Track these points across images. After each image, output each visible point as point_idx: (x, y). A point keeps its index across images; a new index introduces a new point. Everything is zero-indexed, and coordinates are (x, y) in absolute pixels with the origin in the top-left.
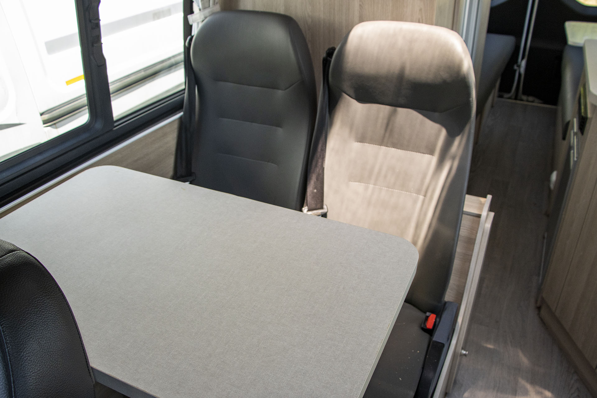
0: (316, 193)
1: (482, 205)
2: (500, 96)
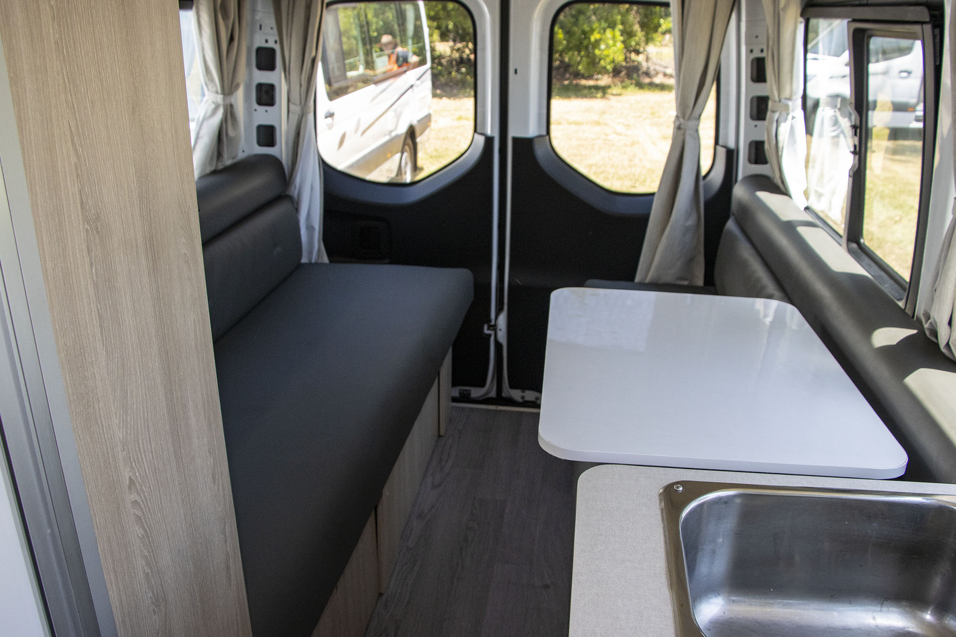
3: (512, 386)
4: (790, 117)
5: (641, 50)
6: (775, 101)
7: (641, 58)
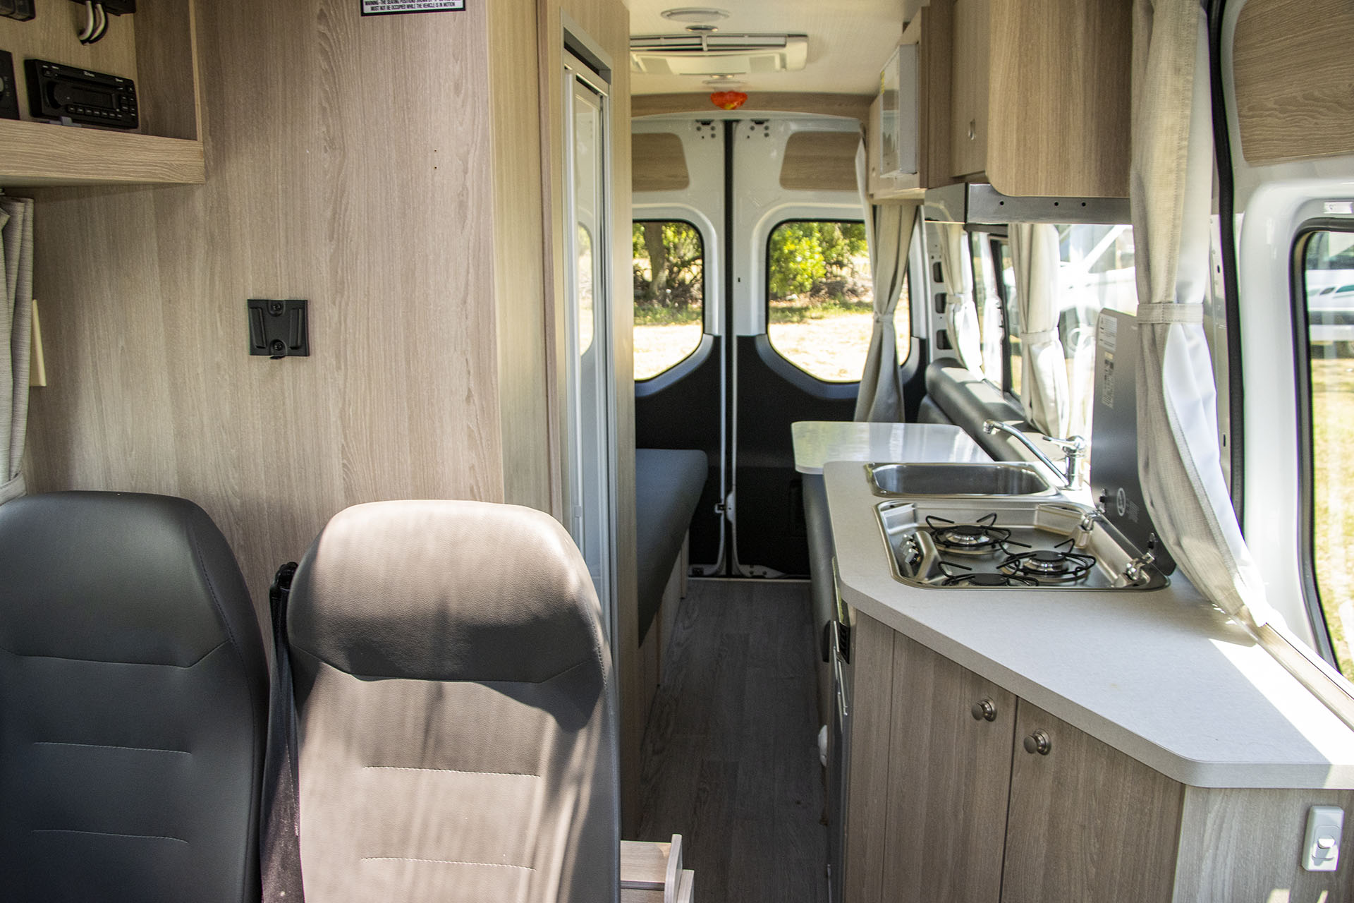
0: (285, 900)
1: (662, 860)
2: (697, 573)
3: (742, 562)
4: (963, 307)
5: (845, 261)
6: (950, 296)
7: (845, 272)
